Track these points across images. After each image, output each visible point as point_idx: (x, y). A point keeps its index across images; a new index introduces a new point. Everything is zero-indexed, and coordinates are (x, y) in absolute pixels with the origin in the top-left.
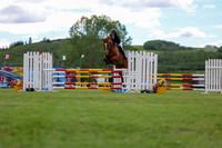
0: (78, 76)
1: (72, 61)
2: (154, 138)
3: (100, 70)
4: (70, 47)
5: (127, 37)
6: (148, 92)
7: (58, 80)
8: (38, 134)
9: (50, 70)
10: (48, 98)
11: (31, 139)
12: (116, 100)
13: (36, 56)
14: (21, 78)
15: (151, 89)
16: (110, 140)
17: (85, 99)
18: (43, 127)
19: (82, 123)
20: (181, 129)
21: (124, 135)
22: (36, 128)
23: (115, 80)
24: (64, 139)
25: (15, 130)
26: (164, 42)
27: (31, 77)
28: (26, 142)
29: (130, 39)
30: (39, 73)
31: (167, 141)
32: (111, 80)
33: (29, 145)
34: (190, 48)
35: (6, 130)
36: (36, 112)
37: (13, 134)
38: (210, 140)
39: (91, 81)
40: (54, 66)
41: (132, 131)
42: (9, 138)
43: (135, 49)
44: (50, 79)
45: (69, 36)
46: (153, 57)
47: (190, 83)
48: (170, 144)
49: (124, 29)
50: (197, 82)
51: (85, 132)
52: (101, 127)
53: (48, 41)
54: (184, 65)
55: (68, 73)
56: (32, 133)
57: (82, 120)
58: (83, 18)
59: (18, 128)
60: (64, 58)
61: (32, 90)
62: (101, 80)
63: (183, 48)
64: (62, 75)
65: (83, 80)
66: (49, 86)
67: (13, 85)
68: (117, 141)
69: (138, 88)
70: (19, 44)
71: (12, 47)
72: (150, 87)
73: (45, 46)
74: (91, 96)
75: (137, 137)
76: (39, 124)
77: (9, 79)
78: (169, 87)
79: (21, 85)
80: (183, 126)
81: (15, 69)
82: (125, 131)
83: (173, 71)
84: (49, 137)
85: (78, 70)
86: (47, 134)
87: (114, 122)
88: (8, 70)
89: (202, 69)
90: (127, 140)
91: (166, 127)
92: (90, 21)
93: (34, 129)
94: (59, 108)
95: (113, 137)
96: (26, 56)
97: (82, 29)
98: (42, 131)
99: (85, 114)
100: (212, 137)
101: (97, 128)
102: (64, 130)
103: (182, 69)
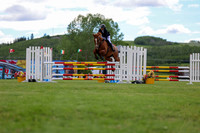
0: (75, 69)
1: (70, 55)
2: (144, 124)
3: (95, 63)
4: (68, 42)
5: (119, 33)
6: (138, 82)
7: (57, 72)
8: (39, 120)
9: (50, 63)
10: (48, 87)
11: (33, 125)
12: (109, 90)
13: (37, 50)
14: (24, 70)
15: (141, 80)
16: (104, 126)
17: (81, 89)
18: (44, 114)
19: (78, 111)
20: (168, 116)
21: (116, 121)
22: (38, 115)
23: (109, 72)
24: (62, 125)
25: (19, 117)
26: (152, 38)
27: (33, 70)
28: (28, 127)
29: (122, 35)
30: (40, 66)
31: (155, 127)
32: (105, 72)
33: (31, 131)
34: (176, 43)
35: (11, 117)
36: (38, 101)
37: (17, 121)
38: (194, 125)
39: (87, 73)
40: (54, 59)
41: (124, 118)
42: (13, 124)
43: (127, 44)
44: (49, 71)
45: (67, 33)
46: (142, 51)
47: (176, 74)
48: (158, 130)
49: (117, 27)
50: (182, 74)
51: (82, 119)
52: (96, 114)
53: (48, 37)
54: (171, 58)
55: (66, 65)
56: (34, 119)
57: (79, 107)
58: (80, 16)
59: (21, 115)
60: (63, 52)
61: (34, 81)
62: (96, 72)
63: (170, 43)
64: (61, 67)
65: (79, 72)
66: (49, 77)
67: (16, 77)
68: (110, 127)
69: (129, 79)
70: (22, 39)
71: (15, 42)
72: (140, 78)
73: (46, 41)
74: (87, 86)
75: (129, 123)
76: (40, 112)
77: (13, 71)
78: (157, 78)
79: (24, 76)
80: (170, 113)
81: (19, 62)
82: (118, 118)
83: (161, 64)
84: (49, 123)
85: (75, 63)
86: (47, 120)
87: (108, 109)
88: (12, 63)
89: (187, 62)
90: (119, 126)
91: (155, 115)
92: (86, 19)
93: (36, 116)
94: (58, 97)
95: (107, 124)
96: (28, 50)
97: (78, 26)
98: (43, 118)
99: (82, 102)
100: (196, 123)
101: (92, 115)
102: (63, 117)
103: (169, 62)
